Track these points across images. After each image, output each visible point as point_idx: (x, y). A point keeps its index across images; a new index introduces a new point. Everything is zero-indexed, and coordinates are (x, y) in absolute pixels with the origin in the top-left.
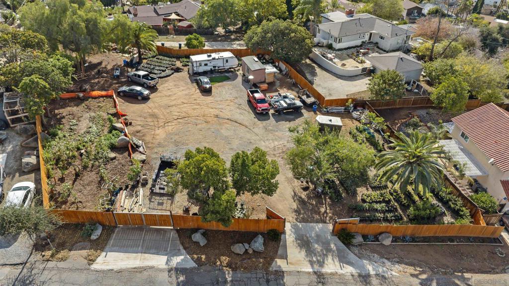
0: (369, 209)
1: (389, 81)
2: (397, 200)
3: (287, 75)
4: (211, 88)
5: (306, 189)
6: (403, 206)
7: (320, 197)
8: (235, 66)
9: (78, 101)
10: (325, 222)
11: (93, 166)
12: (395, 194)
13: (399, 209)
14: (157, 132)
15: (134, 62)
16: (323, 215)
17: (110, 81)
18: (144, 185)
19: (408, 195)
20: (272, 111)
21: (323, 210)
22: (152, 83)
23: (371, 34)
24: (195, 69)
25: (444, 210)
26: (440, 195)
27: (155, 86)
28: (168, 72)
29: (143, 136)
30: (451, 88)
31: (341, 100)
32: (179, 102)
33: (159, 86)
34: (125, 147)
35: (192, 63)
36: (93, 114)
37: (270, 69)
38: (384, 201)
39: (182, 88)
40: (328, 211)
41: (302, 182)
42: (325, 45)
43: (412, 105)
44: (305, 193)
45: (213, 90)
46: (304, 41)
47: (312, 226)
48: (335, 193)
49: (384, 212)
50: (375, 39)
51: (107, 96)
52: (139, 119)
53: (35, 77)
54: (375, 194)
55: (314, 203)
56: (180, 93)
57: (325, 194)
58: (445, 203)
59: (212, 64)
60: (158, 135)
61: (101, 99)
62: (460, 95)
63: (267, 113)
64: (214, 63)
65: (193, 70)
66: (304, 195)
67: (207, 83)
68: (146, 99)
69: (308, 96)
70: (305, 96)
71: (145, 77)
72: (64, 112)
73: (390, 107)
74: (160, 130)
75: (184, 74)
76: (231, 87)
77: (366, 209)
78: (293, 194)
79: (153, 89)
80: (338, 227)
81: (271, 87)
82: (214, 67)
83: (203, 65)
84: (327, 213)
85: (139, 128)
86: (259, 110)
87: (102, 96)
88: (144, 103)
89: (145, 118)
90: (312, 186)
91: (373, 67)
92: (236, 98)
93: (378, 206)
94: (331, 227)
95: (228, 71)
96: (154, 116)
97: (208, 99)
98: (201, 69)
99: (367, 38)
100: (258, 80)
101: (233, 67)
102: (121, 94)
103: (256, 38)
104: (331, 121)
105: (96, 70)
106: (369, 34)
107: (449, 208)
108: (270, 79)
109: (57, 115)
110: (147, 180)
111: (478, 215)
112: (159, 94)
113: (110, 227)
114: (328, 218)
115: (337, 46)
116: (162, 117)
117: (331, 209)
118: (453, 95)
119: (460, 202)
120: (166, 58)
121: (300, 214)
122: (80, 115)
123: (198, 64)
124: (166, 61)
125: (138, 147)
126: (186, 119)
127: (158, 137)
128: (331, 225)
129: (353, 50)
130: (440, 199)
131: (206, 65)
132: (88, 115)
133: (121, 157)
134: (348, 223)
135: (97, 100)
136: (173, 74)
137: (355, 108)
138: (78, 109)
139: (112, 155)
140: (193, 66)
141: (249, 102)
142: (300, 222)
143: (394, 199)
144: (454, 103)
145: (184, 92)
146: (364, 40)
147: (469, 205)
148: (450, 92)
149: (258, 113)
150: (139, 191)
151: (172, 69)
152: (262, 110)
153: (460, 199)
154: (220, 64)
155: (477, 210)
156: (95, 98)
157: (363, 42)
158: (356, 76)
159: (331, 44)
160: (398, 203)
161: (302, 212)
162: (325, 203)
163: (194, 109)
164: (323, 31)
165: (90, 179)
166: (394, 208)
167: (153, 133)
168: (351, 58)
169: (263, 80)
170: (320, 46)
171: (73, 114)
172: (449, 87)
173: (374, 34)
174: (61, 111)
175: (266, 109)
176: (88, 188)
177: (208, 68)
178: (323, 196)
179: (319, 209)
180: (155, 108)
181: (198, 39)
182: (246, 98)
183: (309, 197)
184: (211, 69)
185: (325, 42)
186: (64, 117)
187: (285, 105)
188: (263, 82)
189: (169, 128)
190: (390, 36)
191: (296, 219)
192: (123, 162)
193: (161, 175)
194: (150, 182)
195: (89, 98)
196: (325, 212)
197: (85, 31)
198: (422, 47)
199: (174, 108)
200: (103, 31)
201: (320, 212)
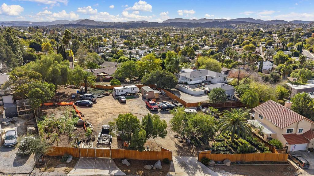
0: (216, 150)
1: (218, 92)
2: (231, 146)
3: (165, 95)
4: (125, 101)
5: (181, 142)
6: (234, 148)
7: (190, 145)
8: (138, 92)
9: (54, 106)
10: (194, 156)
11: (65, 133)
12: (229, 143)
13: (233, 150)
14: (98, 119)
15: (82, 92)
16: (192, 153)
17: (70, 99)
18: (94, 140)
19: (237, 144)
20: (159, 110)
21: (192, 151)
22: (94, 99)
23: (207, 77)
24: (117, 93)
25: (256, 149)
26: (253, 143)
27: (95, 101)
28: (101, 96)
29: (91, 121)
30: (250, 95)
31: (195, 103)
32: (109, 107)
33: (97, 101)
34: (81, 125)
35: (115, 90)
36: (62, 112)
37: (156, 92)
38: (224, 146)
39: (110, 102)
40: (195, 151)
41: (179, 139)
42: (183, 83)
43: (232, 106)
44: (182, 144)
45: (127, 102)
46: (173, 79)
47: (187, 158)
48: (197, 143)
49: (224, 151)
50: (209, 79)
51: (69, 105)
52: (88, 114)
53: (38, 89)
54: (218, 144)
55: (187, 148)
56: (109, 104)
57: (192, 144)
58: (256, 146)
59: (125, 91)
60: (99, 120)
61: (67, 106)
62: (255, 98)
63: (157, 110)
64: (126, 90)
65: (115, 94)
66: (181, 145)
67: (124, 98)
68: (90, 106)
69: (177, 103)
70: (176, 103)
71: (89, 96)
72: (47, 111)
73: (221, 107)
74: (100, 118)
75: (111, 96)
76: (136, 101)
77: (215, 150)
78: (175, 144)
79: (94, 102)
80: (201, 156)
81: (157, 100)
82: (127, 92)
83: (121, 91)
84: (194, 152)
85: (88, 118)
86: (153, 109)
87: (67, 105)
88: (90, 108)
89: (91, 114)
90: (185, 141)
91: (209, 90)
92: (140, 105)
93: (221, 149)
94: (197, 158)
95: (134, 94)
96: (95, 113)
97: (124, 106)
98: (120, 94)
99: (205, 79)
100: (150, 97)
101: (137, 92)
102: (77, 104)
103: (148, 78)
104: (191, 111)
105: (62, 95)
106: (205, 77)
107: (259, 148)
108: (157, 97)
109: (43, 112)
110: (95, 138)
111: (274, 150)
112: (97, 104)
113: (76, 158)
114: (195, 154)
115: (190, 83)
116: (100, 113)
117: (196, 151)
118: (251, 98)
119: (263, 144)
120: (100, 90)
121: (179, 153)
122: (55, 112)
123: (118, 91)
124: (100, 91)
125: (88, 125)
126: (113, 114)
127: (98, 121)
128: (197, 157)
129: (198, 84)
130: (253, 145)
131: (122, 91)
132: (60, 112)
133: (80, 130)
134: (205, 153)
135: (64, 106)
136: (104, 96)
137: (203, 108)
138: (54, 110)
139: (75, 128)
140: (115, 92)
141: (147, 106)
142: (180, 156)
143: (229, 145)
144: (253, 102)
145: (111, 103)
146: (203, 80)
147: (268, 145)
148: (249, 97)
149: (152, 111)
150: (91, 143)
151: (104, 94)
152: (154, 108)
153: (263, 143)
154: (130, 90)
155: (273, 147)
156: (63, 106)
157: (203, 81)
158: (201, 95)
159: (187, 82)
160: (231, 147)
161: (181, 152)
162: (193, 148)
163: (117, 110)
164: (182, 76)
165: (64, 138)
166: (230, 149)
167: (96, 120)
168: (198, 87)
169: (153, 97)
170: (181, 84)
171: (51, 112)
172: (248, 95)
173: (208, 76)
174: (45, 110)
175: (156, 108)
176: (63, 142)
177: (123, 93)
178: (191, 145)
179: (190, 151)
180: (96, 109)
181: (117, 81)
182: (145, 105)
183: (183, 145)
184: (125, 93)
185: (183, 81)
186: (47, 113)
187: (166, 106)
188: (153, 98)
189: (105, 118)
190: (216, 77)
191: (178, 155)
192: (81, 131)
193: (102, 136)
194: (97, 139)
195: (60, 105)
196: (193, 152)
197: (61, 73)
198: (233, 82)
199: (106, 109)
200: (69, 74)
201: (191, 152)
